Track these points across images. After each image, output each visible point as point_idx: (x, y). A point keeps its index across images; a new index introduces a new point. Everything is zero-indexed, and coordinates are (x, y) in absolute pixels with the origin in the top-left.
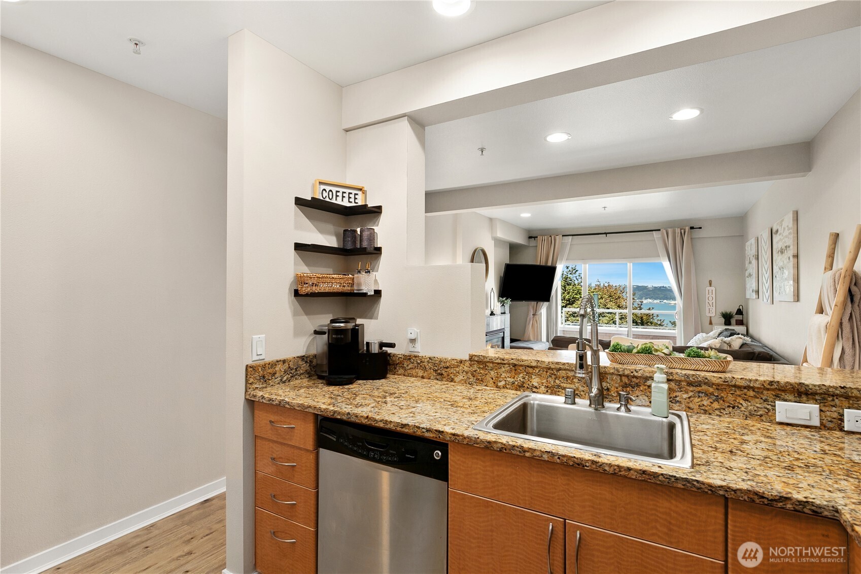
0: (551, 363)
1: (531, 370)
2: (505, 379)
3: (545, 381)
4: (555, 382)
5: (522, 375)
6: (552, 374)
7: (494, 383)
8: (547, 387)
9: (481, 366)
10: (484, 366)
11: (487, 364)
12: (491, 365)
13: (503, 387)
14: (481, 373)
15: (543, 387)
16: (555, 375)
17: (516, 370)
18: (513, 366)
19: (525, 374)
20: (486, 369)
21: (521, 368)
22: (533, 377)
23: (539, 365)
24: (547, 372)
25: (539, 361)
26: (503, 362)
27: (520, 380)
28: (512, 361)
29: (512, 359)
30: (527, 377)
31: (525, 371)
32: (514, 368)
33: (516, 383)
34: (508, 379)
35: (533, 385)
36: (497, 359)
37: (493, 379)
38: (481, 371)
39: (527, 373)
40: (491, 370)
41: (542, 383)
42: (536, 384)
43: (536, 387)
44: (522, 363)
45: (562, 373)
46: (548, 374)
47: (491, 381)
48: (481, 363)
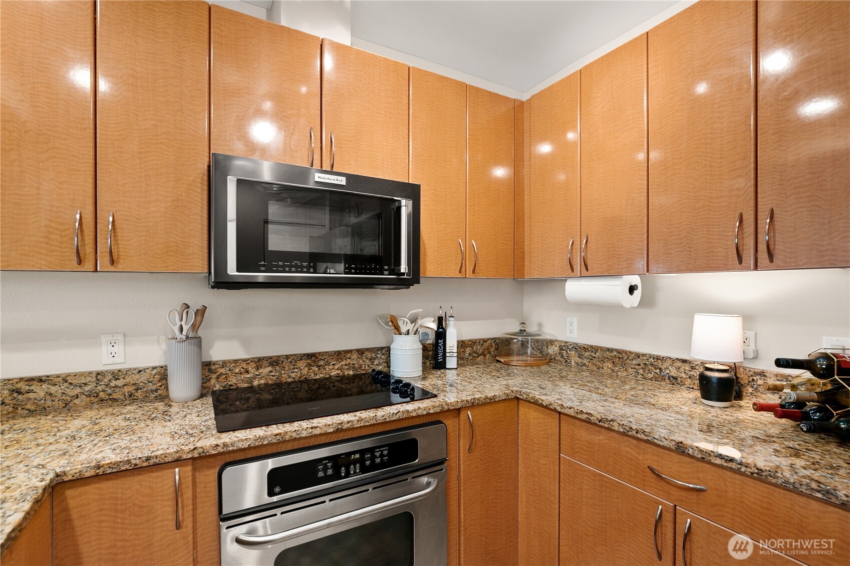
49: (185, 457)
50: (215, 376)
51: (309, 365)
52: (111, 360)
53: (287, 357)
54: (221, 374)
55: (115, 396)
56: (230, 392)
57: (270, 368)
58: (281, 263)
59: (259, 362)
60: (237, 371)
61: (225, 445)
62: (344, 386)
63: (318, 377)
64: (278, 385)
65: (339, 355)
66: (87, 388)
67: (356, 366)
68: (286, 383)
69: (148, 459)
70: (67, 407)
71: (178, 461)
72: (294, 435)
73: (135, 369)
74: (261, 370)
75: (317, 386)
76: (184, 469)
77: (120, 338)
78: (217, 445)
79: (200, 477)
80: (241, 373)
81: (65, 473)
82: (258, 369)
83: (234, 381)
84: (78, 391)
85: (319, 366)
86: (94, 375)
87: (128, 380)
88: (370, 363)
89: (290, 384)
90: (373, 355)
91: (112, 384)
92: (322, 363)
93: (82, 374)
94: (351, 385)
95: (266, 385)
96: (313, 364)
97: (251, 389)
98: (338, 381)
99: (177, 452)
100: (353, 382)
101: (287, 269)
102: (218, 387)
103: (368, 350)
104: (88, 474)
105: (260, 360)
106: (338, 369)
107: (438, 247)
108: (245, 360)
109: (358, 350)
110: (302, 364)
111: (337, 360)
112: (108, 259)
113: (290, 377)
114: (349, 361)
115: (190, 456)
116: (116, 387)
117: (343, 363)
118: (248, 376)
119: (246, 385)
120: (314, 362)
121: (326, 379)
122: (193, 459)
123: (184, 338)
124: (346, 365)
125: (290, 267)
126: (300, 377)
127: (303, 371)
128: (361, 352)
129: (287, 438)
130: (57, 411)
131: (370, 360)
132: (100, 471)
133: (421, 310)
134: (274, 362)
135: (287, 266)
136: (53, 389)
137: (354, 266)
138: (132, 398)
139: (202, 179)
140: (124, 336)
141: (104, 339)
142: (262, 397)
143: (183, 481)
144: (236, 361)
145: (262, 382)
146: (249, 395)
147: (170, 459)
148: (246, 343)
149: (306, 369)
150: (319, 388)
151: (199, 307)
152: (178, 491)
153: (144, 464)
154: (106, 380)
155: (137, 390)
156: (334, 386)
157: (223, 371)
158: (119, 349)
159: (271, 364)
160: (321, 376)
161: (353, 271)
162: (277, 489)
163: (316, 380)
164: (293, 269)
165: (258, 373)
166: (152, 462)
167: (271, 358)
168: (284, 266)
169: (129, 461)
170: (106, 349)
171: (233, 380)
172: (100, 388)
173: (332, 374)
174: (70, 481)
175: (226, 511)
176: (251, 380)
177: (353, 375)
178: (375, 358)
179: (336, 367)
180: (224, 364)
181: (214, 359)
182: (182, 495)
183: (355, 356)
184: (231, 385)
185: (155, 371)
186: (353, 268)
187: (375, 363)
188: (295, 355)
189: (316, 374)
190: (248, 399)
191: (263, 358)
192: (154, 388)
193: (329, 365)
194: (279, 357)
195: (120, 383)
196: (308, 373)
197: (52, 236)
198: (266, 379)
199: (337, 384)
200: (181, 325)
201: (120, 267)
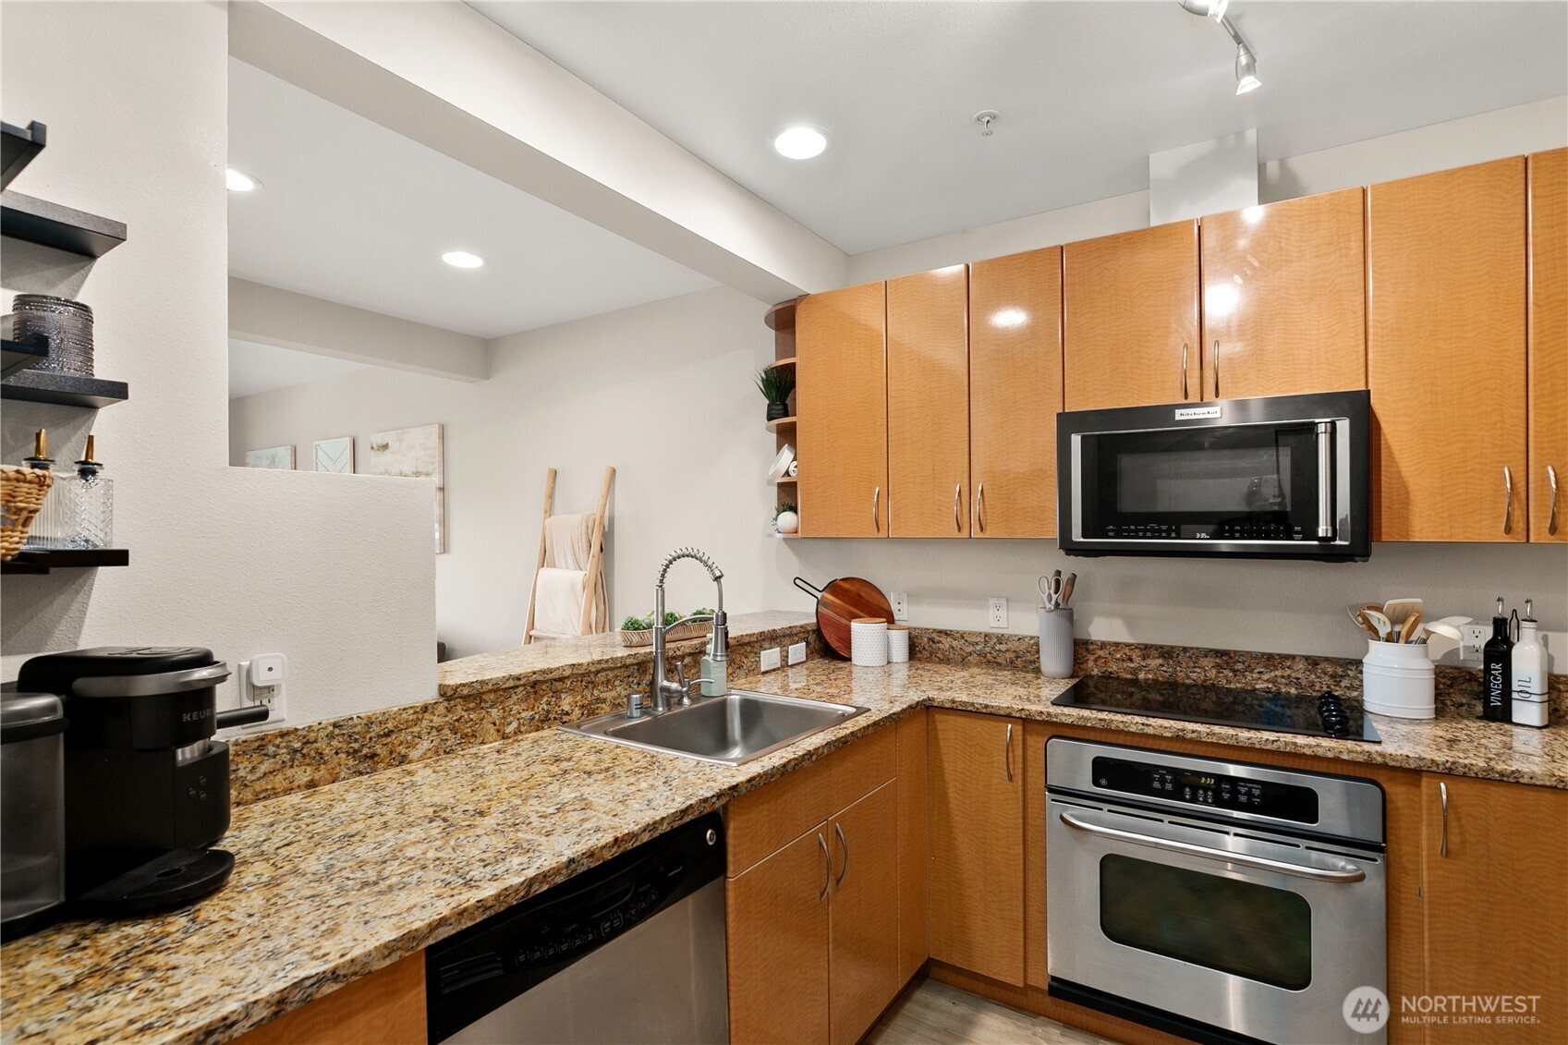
0: (590, 665)
1: (559, 685)
2: (518, 716)
3: (579, 697)
4: (592, 694)
5: (545, 699)
6: (589, 682)
7: (498, 731)
8: (583, 706)
9: (472, 705)
10: (478, 701)
11: (484, 697)
12: (492, 696)
13: (515, 733)
14: (472, 720)
15: (577, 709)
16: (593, 682)
17: (536, 693)
18: (532, 687)
19: (551, 694)
20: (482, 708)
21: (544, 687)
22: (563, 696)
23: (575, 671)
24: (582, 681)
25: (574, 665)
26: (518, 683)
27: (543, 709)
28: (534, 676)
29: (534, 673)
30: (554, 699)
31: (551, 689)
32: (532, 690)
33: (537, 717)
34: (523, 715)
35: (563, 710)
36: (508, 680)
37: (495, 724)
38: (471, 716)
39: (554, 692)
40: (492, 707)
41: (576, 702)
42: (566, 708)
43: (567, 714)
44: (550, 676)
45: (602, 677)
46: (584, 683)
47: (492, 729)
48: (472, 698)
49: (1014, 714)
50: (1092, 658)
51: (1217, 666)
52: (996, 624)
53: (1185, 649)
54: (1100, 657)
55: (999, 660)
56: (1110, 680)
57: (1160, 661)
58: (1132, 527)
59: (1146, 650)
60: (1118, 656)
61: (1049, 714)
62: (1278, 709)
63: (1232, 686)
64: (1172, 685)
65: (1270, 660)
66: (978, 648)
67: (1304, 682)
68: (1184, 684)
69: (986, 706)
70: (963, 662)
71: (1008, 717)
72: (1121, 726)
73: (1015, 636)
74: (1149, 661)
75: (1231, 699)
76: (1016, 726)
77: (1003, 602)
78: (1042, 712)
79: (1031, 740)
80: (1123, 660)
81: (933, 700)
82: (1144, 659)
83: (1115, 668)
84: (971, 649)
85: (1235, 671)
86: (983, 636)
87: (1010, 645)
88: (1331, 682)
89: (1188, 687)
90: (1340, 671)
91: (997, 648)
92: (1239, 666)
93: (974, 634)
94: (1293, 710)
95: (1156, 681)
96: (1225, 666)
97: (1135, 682)
98: (1268, 699)
99: (1008, 708)
100: (1298, 707)
101: (1141, 534)
102: (1095, 672)
103: (1327, 659)
104: (947, 706)
105: (1147, 647)
106: (1267, 681)
107: (1443, 488)
108: (1128, 645)
109: (1307, 658)
110: (1207, 663)
111: (1266, 667)
112: (978, 526)
113: (1188, 677)
114: (1289, 672)
115: (1018, 715)
116: (1000, 651)
117: (1278, 673)
118: (1132, 665)
119: (1129, 676)
120: (1227, 663)
121: (1247, 691)
122: (1020, 718)
123: (1053, 608)
124: (1283, 677)
125: (1145, 531)
126: (1205, 681)
127: (1207, 672)
128: (1313, 662)
129: (1113, 727)
130: (956, 664)
131: (1332, 677)
132: (954, 705)
133: (1419, 600)
134: (1167, 653)
135: (1141, 530)
136: (955, 643)
137: (1239, 528)
138: (1012, 665)
140: (1007, 600)
141: (992, 602)
142: (1149, 696)
143: (1015, 738)
144: (1117, 644)
145: (1150, 676)
146: (1133, 689)
147: (1002, 712)
148: (1131, 623)
149: (1214, 671)
150: (1235, 703)
151: (1070, 575)
152: (1010, 745)
153: (984, 711)
154: (992, 642)
155: (1017, 657)
156: (1261, 706)
157: (1101, 653)
158: (1003, 612)
159: (1162, 656)
160: (1239, 685)
161: (1237, 535)
162: (1103, 782)
163: (1229, 690)
164: (1149, 534)
165: (1144, 664)
166: (989, 710)
167: (1162, 647)
168: (1136, 531)
169: (973, 704)
170: (992, 612)
171: (1113, 667)
172: (987, 649)
173: (1257, 687)
174: (937, 707)
175: (1054, 781)
176: (1135, 671)
177: (1297, 696)
178: (1342, 676)
179: (1266, 677)
180: (1103, 645)
181: (1094, 638)
182: (1013, 751)
183: (1301, 665)
184: (1111, 673)
185: (1032, 641)
186: (1237, 531)
187: (1343, 684)
188: (1197, 649)
189: (1229, 682)
190: (1131, 694)
191: (1152, 646)
192: (1032, 658)
193: (1252, 671)
194: (1172, 647)
195: (1003, 647)
196: (1217, 677)
197: (941, 508)
198: (1155, 674)
199: (1266, 703)
200: (1050, 594)
201: (987, 533)
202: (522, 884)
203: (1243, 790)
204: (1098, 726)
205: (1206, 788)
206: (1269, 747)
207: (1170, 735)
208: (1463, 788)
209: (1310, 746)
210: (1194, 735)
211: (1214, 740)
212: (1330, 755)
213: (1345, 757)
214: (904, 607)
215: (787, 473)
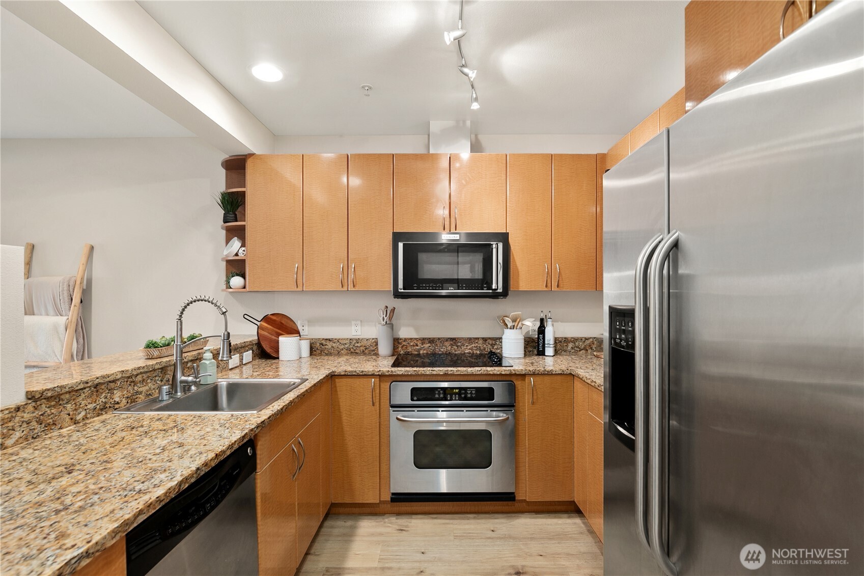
0: (134, 370)
1: (112, 385)
2: (86, 408)
3: (126, 392)
4: (134, 389)
5: (104, 395)
6: (132, 382)
7: (72, 419)
8: (128, 397)
9: (53, 403)
10: (57, 400)
11: (62, 397)
12: (67, 396)
13: (83, 419)
14: (53, 414)
15: (124, 399)
16: (134, 382)
17: (97, 391)
18: (95, 388)
19: (107, 391)
20: (60, 405)
21: (103, 387)
22: (115, 392)
23: (124, 375)
24: (127, 381)
25: (123, 371)
26: (86, 385)
27: (102, 402)
28: (98, 380)
29: (97, 378)
30: (109, 395)
31: (107, 388)
32: (95, 390)
33: (98, 407)
34: (89, 406)
35: (115, 401)
36: (80, 384)
37: (69, 415)
38: (52, 411)
39: (109, 390)
40: (67, 403)
41: (123, 395)
42: (117, 399)
43: (118, 403)
44: (108, 379)
45: (139, 378)
46: (128, 383)
47: (68, 418)
48: (53, 398)
49: (376, 374)
50: (400, 346)
51: (452, 345)
52: (355, 334)
53: (439, 339)
54: (404, 345)
55: (357, 351)
56: (408, 356)
57: (429, 345)
58: (424, 285)
59: (423, 340)
60: (412, 344)
61: (392, 371)
62: (473, 360)
63: (457, 353)
64: (434, 354)
65: (470, 340)
66: (346, 346)
67: (482, 348)
68: (438, 354)
69: (362, 372)
70: (339, 354)
71: (373, 375)
72: (423, 372)
73: (365, 339)
74: (424, 345)
75: (456, 358)
76: (376, 379)
77: (359, 323)
78: (389, 371)
79: (383, 385)
80: (414, 346)
81: (335, 372)
82: (422, 345)
83: (410, 350)
84: (343, 347)
85: (457, 346)
86: (349, 340)
87: (362, 344)
88: (491, 347)
89: (440, 355)
90: (494, 342)
91: (356, 345)
92: (459, 344)
93: (344, 339)
94: (478, 360)
95: (427, 354)
96: (454, 344)
97: (419, 355)
98: (469, 357)
99: (373, 371)
100: (480, 359)
101: (428, 288)
102: (402, 352)
103: (490, 338)
104: (342, 374)
105: (424, 339)
106: (469, 349)
107: (528, 271)
108: (416, 339)
109: (483, 338)
110: (447, 344)
111: (469, 343)
112: (352, 285)
113: (440, 351)
114: (477, 344)
115: (378, 374)
116: (357, 346)
117: (473, 345)
118: (418, 348)
119: (416, 353)
120: (455, 343)
121: (462, 354)
122: (379, 375)
123: (385, 323)
124: (475, 347)
125: (429, 287)
126: (447, 351)
127: (447, 347)
128: (485, 340)
129: (420, 373)
130: (335, 355)
131: (491, 345)
132: (346, 373)
133: (520, 313)
134: (432, 341)
135: (428, 286)
136: (334, 345)
137: (464, 285)
138: (363, 353)
139: (390, 243)
140: (361, 321)
141: (353, 323)
142: (425, 360)
143: (375, 385)
144: (411, 339)
145: (425, 352)
146: (417, 358)
147: (370, 374)
148: (417, 330)
149: (450, 347)
150: (457, 359)
151: (392, 308)
152: (373, 390)
153: (361, 374)
154: (353, 343)
155: (366, 349)
156: (467, 360)
157: (404, 343)
158: (359, 328)
159: (429, 342)
160: (459, 352)
161: (464, 288)
162: (415, 398)
163: (455, 354)
164: (431, 288)
165: (422, 347)
166: (364, 373)
167: (430, 339)
168: (426, 287)
169: (356, 371)
170: (353, 328)
171: (410, 349)
172: (351, 346)
173: (466, 352)
174: (337, 375)
175: (394, 402)
176: (419, 350)
177: (479, 354)
178: (494, 345)
179: (469, 348)
180: (405, 340)
181: (401, 337)
182: (375, 391)
183: (481, 342)
184: (409, 352)
185: (373, 340)
186: (464, 287)
187: (495, 348)
188: (444, 338)
189: (455, 351)
190: (417, 361)
191: (426, 338)
192: (373, 349)
193: (464, 346)
194: (434, 338)
195: (359, 345)
196: (451, 349)
197: (333, 276)
198: (427, 351)
199: (469, 358)
200: (383, 317)
201: (357, 288)
202: (177, 485)
203: (469, 392)
204: (413, 374)
205: (456, 394)
206: (478, 373)
207: (442, 373)
208: (538, 379)
209: (492, 371)
210: (451, 372)
211: (459, 373)
212: (498, 373)
213: (503, 373)
214: (306, 328)
215: (237, 255)
